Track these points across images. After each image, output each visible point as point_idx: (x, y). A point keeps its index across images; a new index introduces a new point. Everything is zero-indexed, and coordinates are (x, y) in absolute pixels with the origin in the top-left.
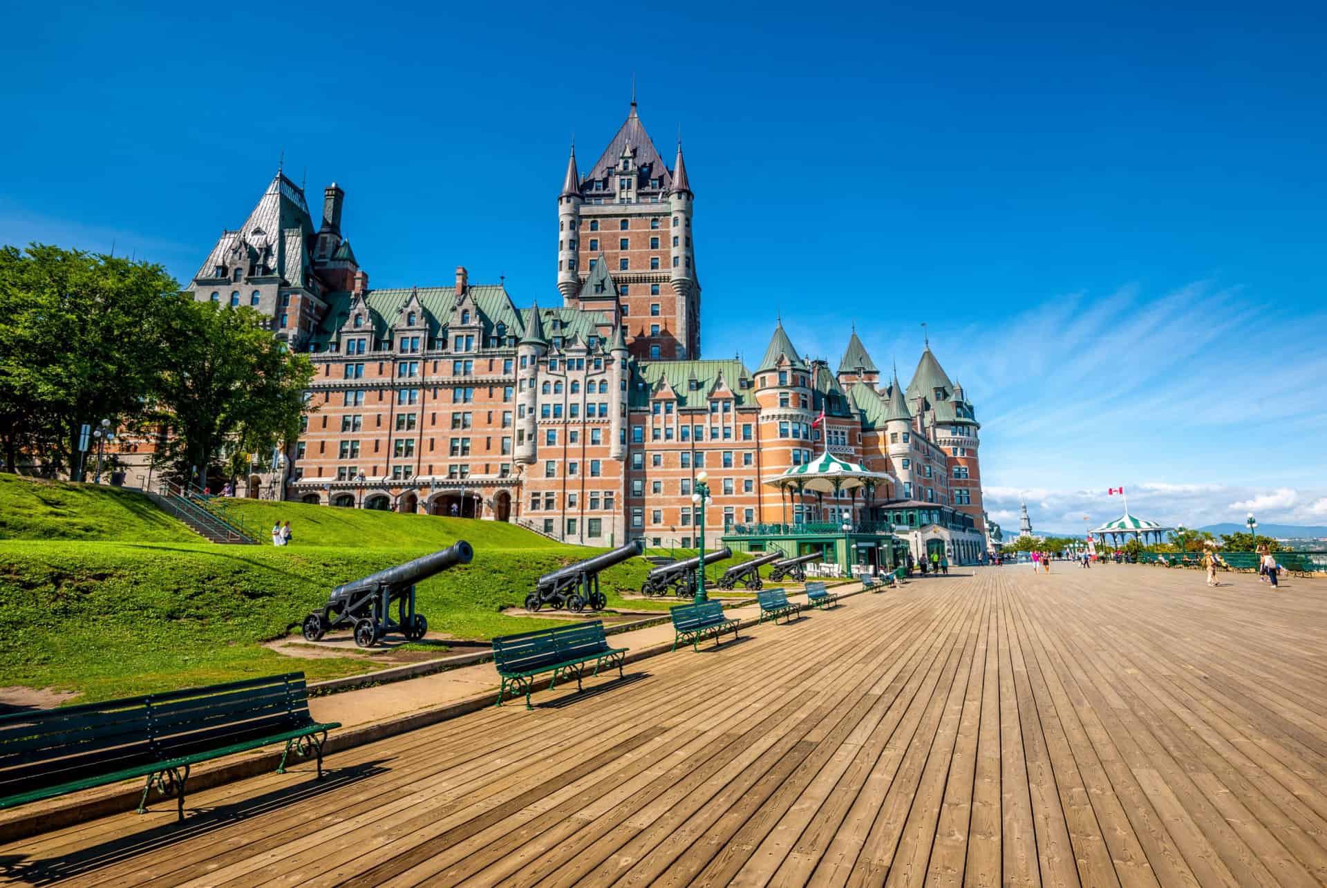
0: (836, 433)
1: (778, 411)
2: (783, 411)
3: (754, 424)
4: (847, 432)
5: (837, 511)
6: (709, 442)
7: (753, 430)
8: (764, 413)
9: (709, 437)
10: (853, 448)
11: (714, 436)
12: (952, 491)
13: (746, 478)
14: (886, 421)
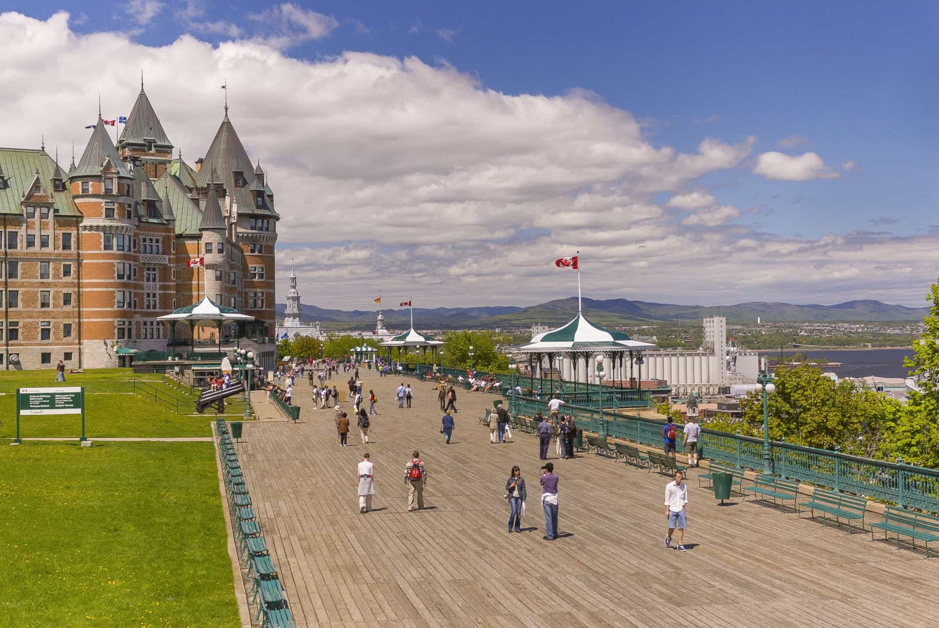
0: (151, 240)
1: (102, 222)
2: (108, 223)
3: (74, 233)
4: (161, 239)
5: (149, 324)
6: (25, 250)
7: (73, 239)
8: (86, 222)
9: (25, 245)
10: (167, 257)
11: (30, 244)
12: (246, 293)
13: (66, 290)
14: (201, 230)
